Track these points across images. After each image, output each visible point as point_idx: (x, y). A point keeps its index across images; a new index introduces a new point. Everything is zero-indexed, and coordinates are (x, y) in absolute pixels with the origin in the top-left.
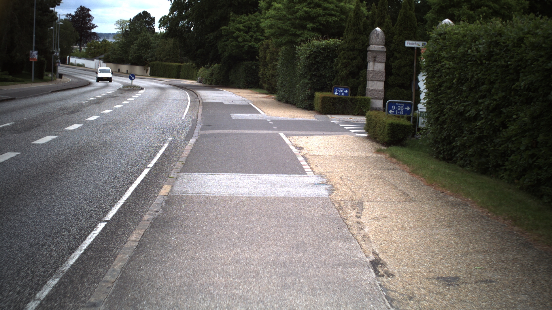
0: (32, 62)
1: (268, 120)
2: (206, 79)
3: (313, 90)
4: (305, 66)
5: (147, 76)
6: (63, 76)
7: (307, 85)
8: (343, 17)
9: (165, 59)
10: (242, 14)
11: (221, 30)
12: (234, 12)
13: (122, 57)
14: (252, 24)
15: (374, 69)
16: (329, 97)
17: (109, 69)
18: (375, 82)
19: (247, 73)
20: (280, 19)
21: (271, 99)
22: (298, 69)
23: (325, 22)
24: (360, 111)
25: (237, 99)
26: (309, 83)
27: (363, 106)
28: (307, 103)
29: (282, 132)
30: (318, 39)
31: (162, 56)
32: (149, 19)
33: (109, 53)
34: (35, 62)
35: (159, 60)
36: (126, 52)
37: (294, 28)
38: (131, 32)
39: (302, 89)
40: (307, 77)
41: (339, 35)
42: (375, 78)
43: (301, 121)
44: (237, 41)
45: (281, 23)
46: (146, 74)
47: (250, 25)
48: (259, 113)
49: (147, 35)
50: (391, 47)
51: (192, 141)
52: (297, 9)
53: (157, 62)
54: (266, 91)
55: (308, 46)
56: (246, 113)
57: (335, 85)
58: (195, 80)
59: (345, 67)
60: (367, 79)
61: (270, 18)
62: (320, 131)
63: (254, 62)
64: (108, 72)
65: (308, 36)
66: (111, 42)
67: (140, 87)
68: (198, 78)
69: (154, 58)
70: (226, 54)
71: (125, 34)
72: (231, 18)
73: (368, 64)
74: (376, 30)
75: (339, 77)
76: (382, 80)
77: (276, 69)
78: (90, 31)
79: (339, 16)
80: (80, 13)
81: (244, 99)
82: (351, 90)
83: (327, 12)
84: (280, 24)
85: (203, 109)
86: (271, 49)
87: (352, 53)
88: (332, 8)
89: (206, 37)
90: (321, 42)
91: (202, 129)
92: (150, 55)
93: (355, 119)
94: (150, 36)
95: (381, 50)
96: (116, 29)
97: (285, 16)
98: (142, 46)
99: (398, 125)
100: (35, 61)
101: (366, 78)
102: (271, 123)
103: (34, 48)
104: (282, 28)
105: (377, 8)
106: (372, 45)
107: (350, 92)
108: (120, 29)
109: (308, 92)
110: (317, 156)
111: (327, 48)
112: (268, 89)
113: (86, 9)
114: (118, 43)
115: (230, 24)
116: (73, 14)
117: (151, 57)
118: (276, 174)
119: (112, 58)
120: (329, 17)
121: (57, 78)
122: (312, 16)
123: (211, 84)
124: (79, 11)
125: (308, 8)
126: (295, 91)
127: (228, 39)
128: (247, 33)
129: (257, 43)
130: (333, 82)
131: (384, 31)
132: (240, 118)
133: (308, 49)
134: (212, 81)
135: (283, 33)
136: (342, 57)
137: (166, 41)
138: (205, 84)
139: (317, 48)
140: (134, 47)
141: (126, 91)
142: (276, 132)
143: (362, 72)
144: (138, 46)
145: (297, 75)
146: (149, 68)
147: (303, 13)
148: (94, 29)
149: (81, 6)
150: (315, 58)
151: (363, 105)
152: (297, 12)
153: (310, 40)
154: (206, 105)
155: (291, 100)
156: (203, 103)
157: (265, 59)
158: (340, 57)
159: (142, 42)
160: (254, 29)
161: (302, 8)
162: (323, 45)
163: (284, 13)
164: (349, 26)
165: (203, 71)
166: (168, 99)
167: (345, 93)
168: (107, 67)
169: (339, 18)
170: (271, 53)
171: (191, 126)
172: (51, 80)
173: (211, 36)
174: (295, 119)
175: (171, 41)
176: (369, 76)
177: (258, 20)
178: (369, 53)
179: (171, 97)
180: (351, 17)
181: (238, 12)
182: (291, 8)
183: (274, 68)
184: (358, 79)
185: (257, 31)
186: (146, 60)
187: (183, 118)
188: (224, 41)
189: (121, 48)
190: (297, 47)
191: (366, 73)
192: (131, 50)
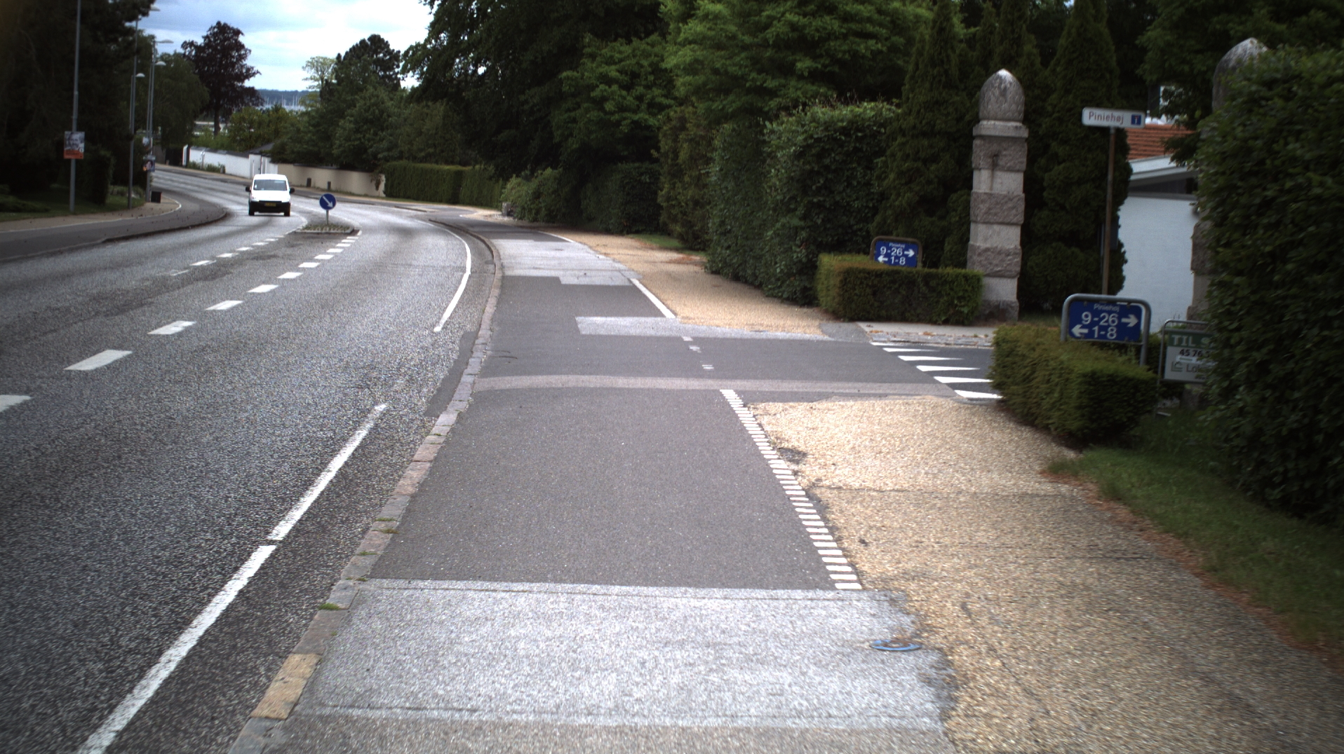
0: (69, 160)
1: (687, 339)
2: (523, 208)
3: (812, 247)
4: (792, 178)
5: (378, 197)
6: (163, 196)
7: (796, 234)
8: (899, 40)
9: (423, 154)
10: (615, 40)
11: (561, 81)
12: (596, 35)
13: (316, 149)
14: (642, 66)
15: (991, 188)
16: (863, 271)
17: (283, 178)
18: (996, 227)
19: (628, 194)
20: (719, 47)
21: (690, 266)
22: (770, 187)
23: (847, 56)
24: (951, 311)
25: (599, 264)
26: (803, 228)
27: (959, 298)
28: (797, 283)
29: (729, 383)
30: (826, 102)
31: (415, 148)
32: (385, 56)
33: (285, 139)
34: (77, 161)
35: (408, 158)
36: (327, 137)
37: (760, 72)
38: (340, 88)
39: (781, 244)
40: (795, 209)
41: (888, 90)
42: (996, 214)
43: (781, 341)
44: (602, 109)
45: (722, 57)
46: (376, 193)
47: (636, 69)
48: (658, 313)
49: (378, 96)
50: (1040, 125)
51: (446, 420)
52: (768, 17)
53: (403, 162)
54: (676, 243)
55: (799, 122)
56: (623, 315)
57: (877, 234)
58: (497, 208)
59: (906, 184)
60: (972, 218)
61: (690, 43)
62: (848, 379)
63: (647, 165)
64: (281, 187)
65: (799, 93)
66: (291, 111)
67: (348, 228)
68: (504, 205)
69: (395, 153)
70: (573, 144)
71: (327, 90)
72: (587, 50)
73: (976, 174)
74: (1000, 77)
75: (889, 212)
76: (1015, 220)
77: (705, 186)
78: (239, 84)
79: (887, 39)
80: (215, 40)
81: (617, 265)
82: (925, 248)
83: (853, 26)
84: (719, 60)
85: (500, 301)
86: (692, 130)
87: (925, 142)
88: (866, 14)
89: (522, 98)
90: (837, 112)
91: (488, 370)
92: (385, 144)
93: (939, 336)
94: (386, 98)
95: (1012, 134)
96: (306, 79)
97: (734, 37)
98: (366, 121)
99: (1113, 379)
100: (79, 157)
101: (968, 214)
102: (694, 348)
103: (74, 126)
104: (726, 72)
105: (998, 14)
106: (988, 119)
107: (919, 257)
108: (316, 80)
109: (800, 254)
110: (858, 490)
111: (854, 126)
112: (681, 237)
113: (232, 29)
114: (307, 113)
115: (584, 64)
116: (200, 41)
117: (389, 149)
118: (723, 585)
119: (293, 152)
120: (857, 40)
121: (147, 201)
122: (809, 38)
123: (535, 220)
124: (214, 35)
125: (799, 14)
126: (762, 249)
127: (578, 106)
128: (628, 87)
129: (654, 115)
130: (872, 227)
131: (1020, 80)
132: (602, 332)
133: (800, 129)
134: (538, 212)
135: (727, 84)
136: (899, 155)
137: (425, 110)
138: (521, 219)
139: (826, 129)
140: (346, 124)
141: (309, 238)
142: (711, 384)
143: (954, 197)
144: (356, 122)
145: (766, 203)
146: (383, 178)
147: (786, 29)
148: (252, 79)
149: (219, 23)
150: (820, 156)
151: (961, 294)
152: (767, 26)
153: (805, 105)
154: (513, 287)
155: (749, 272)
156: (504, 277)
157: (676, 156)
158: (893, 155)
159: (366, 111)
160: (646, 79)
161: (783, 14)
162: (842, 121)
163: (732, 28)
164: (917, 65)
165: (516, 188)
166: (410, 265)
167: (906, 256)
168: (279, 173)
169: (888, 44)
170: (691, 141)
171: (455, 356)
172: (128, 207)
173: (534, 96)
174: (763, 336)
175: (439, 109)
176: (979, 210)
177: (656, 55)
178: (977, 142)
179: (422, 259)
180: (922, 41)
181: (605, 34)
182: (749, 15)
183: (699, 182)
184: (942, 218)
185: (654, 84)
186: (375, 156)
187: (438, 329)
188: (569, 110)
189: (314, 126)
190: (767, 123)
191: (968, 202)
192: (339, 132)
